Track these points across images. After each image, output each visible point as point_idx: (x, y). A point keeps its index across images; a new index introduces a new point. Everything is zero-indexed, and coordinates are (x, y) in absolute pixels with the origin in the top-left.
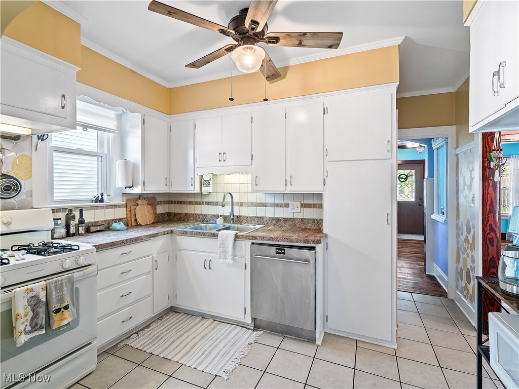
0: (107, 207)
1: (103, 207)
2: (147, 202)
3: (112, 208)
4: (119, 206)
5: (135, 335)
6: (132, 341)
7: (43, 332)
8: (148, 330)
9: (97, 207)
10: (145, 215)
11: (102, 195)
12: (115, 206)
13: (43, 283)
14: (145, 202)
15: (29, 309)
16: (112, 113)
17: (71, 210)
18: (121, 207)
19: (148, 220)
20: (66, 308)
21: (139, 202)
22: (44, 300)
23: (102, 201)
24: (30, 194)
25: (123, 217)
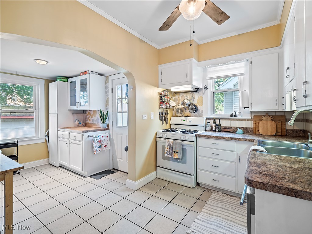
0: (239, 119)
1: (236, 119)
2: (272, 118)
3: (243, 120)
4: (248, 120)
5: (221, 193)
6: (217, 194)
7: (171, 157)
8: (230, 197)
9: (233, 119)
10: (267, 128)
11: (235, 112)
12: (245, 120)
13: (172, 141)
14: (269, 118)
15: (168, 147)
16: (242, 64)
17: (215, 119)
18: (249, 121)
19: (269, 132)
20: (177, 153)
21: (264, 118)
22: (172, 146)
23: (236, 116)
24: (202, 111)
25: (251, 127)
